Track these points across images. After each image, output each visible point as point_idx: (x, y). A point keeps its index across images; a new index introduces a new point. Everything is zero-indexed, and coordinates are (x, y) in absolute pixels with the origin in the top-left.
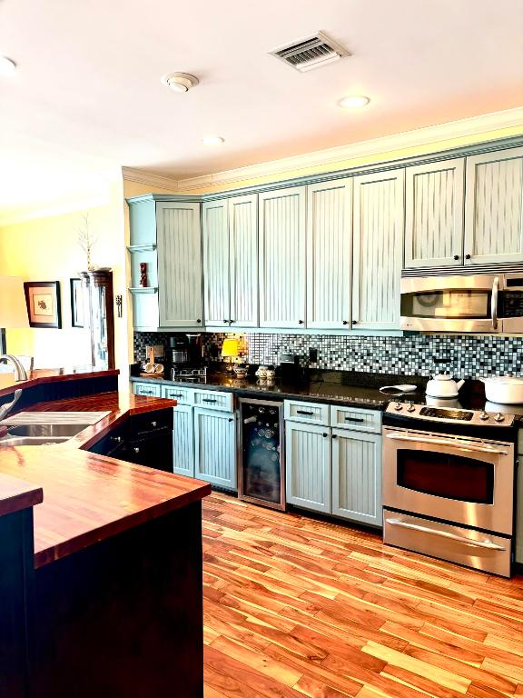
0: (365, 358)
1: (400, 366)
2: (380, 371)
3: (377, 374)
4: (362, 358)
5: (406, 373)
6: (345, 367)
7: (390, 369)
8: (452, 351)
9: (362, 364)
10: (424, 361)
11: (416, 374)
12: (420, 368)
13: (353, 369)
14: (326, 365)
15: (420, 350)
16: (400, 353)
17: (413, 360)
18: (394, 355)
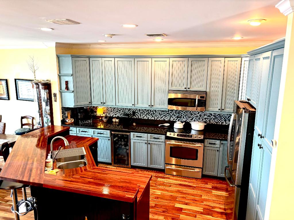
0: (152, 115)
1: (164, 118)
2: (157, 119)
3: (156, 120)
4: (151, 115)
5: (166, 120)
6: (145, 118)
7: (161, 118)
8: (180, 113)
9: (151, 117)
10: (171, 116)
11: (169, 120)
12: (170, 118)
13: (148, 118)
14: (138, 117)
15: (170, 113)
16: (164, 113)
17: (168, 116)
18: (162, 114)
